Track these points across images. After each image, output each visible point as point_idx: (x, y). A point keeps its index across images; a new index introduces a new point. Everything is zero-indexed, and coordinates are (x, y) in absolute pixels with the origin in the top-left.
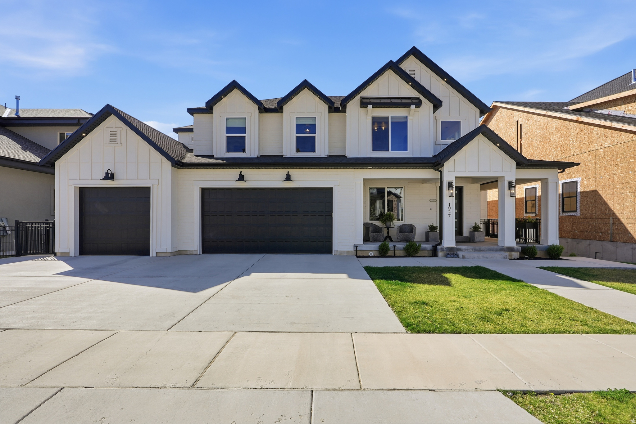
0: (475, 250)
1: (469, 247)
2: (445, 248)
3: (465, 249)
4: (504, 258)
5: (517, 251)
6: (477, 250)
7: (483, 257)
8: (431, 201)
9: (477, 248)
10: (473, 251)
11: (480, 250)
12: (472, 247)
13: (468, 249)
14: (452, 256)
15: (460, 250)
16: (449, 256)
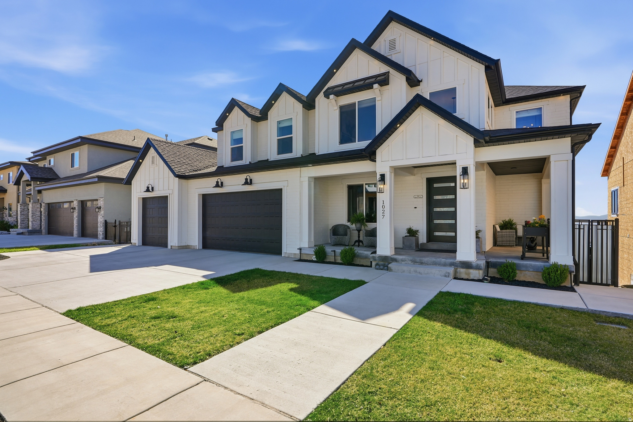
0: (414, 262)
1: (407, 257)
2: (377, 257)
3: (402, 260)
4: (446, 276)
5: (478, 268)
6: (418, 263)
7: (416, 271)
8: (415, 198)
9: (418, 259)
10: (412, 263)
11: (422, 263)
12: (411, 258)
13: (405, 260)
14: (382, 267)
15: (395, 260)
16: (377, 267)
